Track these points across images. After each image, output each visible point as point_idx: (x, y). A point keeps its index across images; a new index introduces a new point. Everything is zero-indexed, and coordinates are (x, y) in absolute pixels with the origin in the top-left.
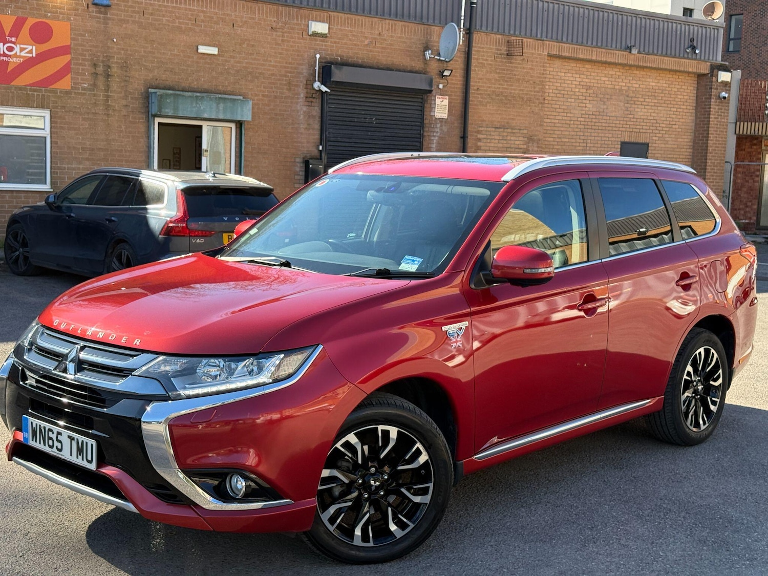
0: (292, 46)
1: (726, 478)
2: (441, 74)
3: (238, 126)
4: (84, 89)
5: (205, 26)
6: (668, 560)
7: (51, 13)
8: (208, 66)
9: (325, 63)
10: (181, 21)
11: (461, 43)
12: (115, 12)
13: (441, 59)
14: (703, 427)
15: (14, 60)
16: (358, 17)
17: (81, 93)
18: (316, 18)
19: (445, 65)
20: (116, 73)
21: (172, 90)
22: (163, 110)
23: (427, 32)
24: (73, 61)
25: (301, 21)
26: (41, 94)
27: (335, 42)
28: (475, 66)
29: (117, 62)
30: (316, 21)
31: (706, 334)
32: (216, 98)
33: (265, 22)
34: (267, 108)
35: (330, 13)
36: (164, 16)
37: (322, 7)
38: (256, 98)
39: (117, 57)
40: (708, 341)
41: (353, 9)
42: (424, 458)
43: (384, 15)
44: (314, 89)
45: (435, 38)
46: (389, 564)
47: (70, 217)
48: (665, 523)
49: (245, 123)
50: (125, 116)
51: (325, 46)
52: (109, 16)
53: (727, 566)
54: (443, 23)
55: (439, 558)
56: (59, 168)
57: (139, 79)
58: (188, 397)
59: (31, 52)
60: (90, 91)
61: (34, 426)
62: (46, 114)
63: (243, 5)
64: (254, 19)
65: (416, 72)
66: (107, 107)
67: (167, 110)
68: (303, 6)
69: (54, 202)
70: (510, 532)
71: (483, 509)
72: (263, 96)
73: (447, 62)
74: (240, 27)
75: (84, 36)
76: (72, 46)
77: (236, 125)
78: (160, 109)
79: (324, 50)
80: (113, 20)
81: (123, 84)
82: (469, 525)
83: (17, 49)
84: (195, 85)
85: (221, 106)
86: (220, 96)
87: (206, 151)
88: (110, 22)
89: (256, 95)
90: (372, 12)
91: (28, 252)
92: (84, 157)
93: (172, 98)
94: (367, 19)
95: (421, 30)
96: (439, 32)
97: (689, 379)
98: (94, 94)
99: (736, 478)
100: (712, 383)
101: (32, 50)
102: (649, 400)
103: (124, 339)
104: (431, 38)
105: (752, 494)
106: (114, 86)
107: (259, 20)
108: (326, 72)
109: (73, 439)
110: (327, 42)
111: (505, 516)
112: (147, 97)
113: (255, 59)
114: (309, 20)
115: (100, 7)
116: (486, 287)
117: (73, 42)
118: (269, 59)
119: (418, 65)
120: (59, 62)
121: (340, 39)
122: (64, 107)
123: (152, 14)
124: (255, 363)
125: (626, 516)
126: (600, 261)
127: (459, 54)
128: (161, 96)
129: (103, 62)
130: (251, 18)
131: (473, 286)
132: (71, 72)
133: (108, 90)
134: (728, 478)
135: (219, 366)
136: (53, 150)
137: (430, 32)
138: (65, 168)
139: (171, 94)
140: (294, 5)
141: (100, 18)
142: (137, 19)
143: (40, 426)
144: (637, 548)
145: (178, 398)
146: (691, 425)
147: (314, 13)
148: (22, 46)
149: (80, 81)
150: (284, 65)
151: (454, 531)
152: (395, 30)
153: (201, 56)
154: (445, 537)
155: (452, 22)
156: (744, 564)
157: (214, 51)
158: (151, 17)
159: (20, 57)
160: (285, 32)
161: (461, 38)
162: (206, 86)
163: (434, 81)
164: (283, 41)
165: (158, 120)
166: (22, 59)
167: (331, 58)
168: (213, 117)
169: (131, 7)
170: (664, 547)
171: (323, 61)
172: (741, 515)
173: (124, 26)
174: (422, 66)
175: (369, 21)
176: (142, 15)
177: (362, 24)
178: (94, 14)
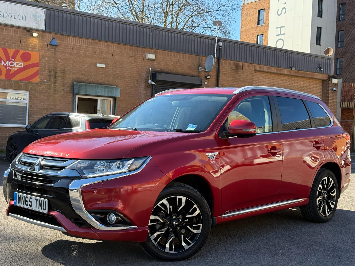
0: (139, 64)
1: (339, 234)
2: (206, 78)
3: (114, 99)
4: (44, 82)
5: (100, 55)
6: (312, 262)
7: (31, 48)
8: (101, 73)
9: (154, 72)
10: (89, 53)
11: (215, 64)
12: (59, 48)
13: (206, 70)
14: (327, 215)
15: (13, 69)
16: (169, 52)
17: (43, 84)
18: (150, 52)
19: (208, 74)
20: (59, 75)
21: (84, 83)
22: (80, 92)
23: (200, 59)
24: (40, 70)
25: (143, 53)
26: (25, 84)
27: (158, 63)
28: (221, 74)
29: (60, 71)
30: (150, 53)
31: (328, 171)
32: (104, 87)
33: (127, 53)
34: (127, 91)
35: (156, 50)
36: (81, 50)
37: (152, 47)
38: (122, 87)
39: (60, 68)
40: (328, 174)
41: (166, 49)
42: (198, 212)
43: (180, 51)
44: (149, 83)
45: (203, 62)
46: (182, 261)
47: (36, 135)
48: (310, 249)
49: (117, 98)
50: (63, 94)
51: (154, 64)
52: (57, 50)
53: (339, 264)
54: (207, 55)
55: (205, 260)
56: (32, 117)
57: (70, 77)
58: (90, 178)
59: (21, 65)
60: (48, 83)
61: (19, 196)
62: (27, 93)
63: (117, 46)
64: (122, 52)
65: (195, 76)
66: (55, 90)
67: (82, 92)
68: (144, 47)
69: (30, 129)
70: (238, 251)
71: (226, 243)
72: (125, 86)
73: (208, 72)
74: (116, 55)
75: (45, 58)
76: (40, 63)
77: (113, 99)
78: (79, 91)
79: (153, 66)
80: (59, 52)
81: (62, 80)
82: (219, 249)
83: (15, 64)
84: (95, 81)
85: (107, 90)
86: (106, 86)
87: (99, 110)
88: (57, 53)
89: (122, 86)
90: (175, 50)
91: (17, 152)
92: (44, 112)
93: (84, 86)
94: (173, 53)
95: (197, 58)
96: (205, 59)
97: (320, 191)
98: (49, 84)
99: (343, 234)
100: (331, 194)
101: (21, 64)
102: (302, 199)
103: (61, 154)
104: (201, 62)
105: (350, 240)
106: (58, 81)
107: (124, 52)
108: (154, 76)
109: (37, 200)
110: (154, 63)
111: (236, 246)
112: (73, 86)
113: (122, 70)
114: (146, 53)
115: (53, 46)
116: (226, 138)
117: (40, 61)
118: (128, 70)
119: (196, 74)
120: (34, 70)
121: (160, 61)
122: (35, 90)
123: (76, 49)
124: (121, 163)
125: (292, 246)
126: (278, 132)
127: (214, 69)
128: (79, 85)
129: (54, 70)
130: (121, 52)
131: (220, 137)
132: (39, 74)
133: (56, 83)
134: (340, 234)
135: (104, 166)
136: (30, 109)
137: (201, 58)
138: (35, 117)
139: (84, 85)
140: (140, 46)
141: (53, 51)
142: (69, 52)
143: (22, 196)
144: (297, 257)
145: (86, 178)
146: (322, 213)
147: (149, 50)
148: (17, 63)
149: (43, 78)
150: (135, 72)
151: (212, 250)
152: (185, 58)
153: (98, 68)
154: (208, 253)
155: (211, 54)
156: (347, 263)
157: (104, 66)
158: (76, 51)
159: (16, 67)
160: (136, 58)
161: (215, 62)
162: (99, 82)
163: (203, 80)
164: (135, 62)
165: (77, 96)
166: (17, 69)
167: (156, 70)
168: (103, 95)
169: (67, 46)
170: (310, 257)
171: (153, 71)
172: (345, 246)
173: (63, 54)
174: (198, 74)
175: (173, 54)
176: (72, 50)
177: (170, 55)
178: (50, 49)
